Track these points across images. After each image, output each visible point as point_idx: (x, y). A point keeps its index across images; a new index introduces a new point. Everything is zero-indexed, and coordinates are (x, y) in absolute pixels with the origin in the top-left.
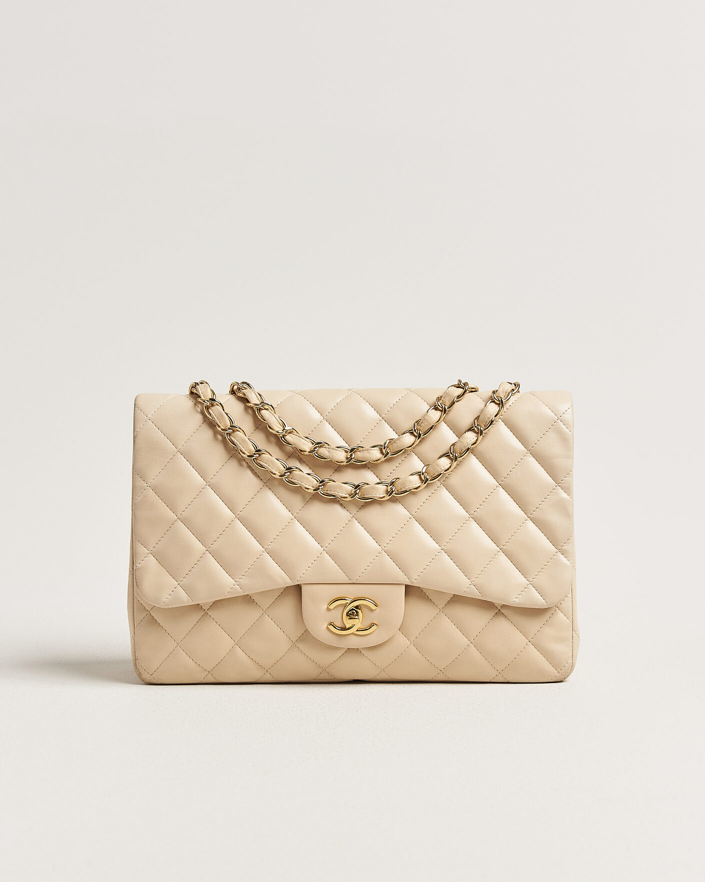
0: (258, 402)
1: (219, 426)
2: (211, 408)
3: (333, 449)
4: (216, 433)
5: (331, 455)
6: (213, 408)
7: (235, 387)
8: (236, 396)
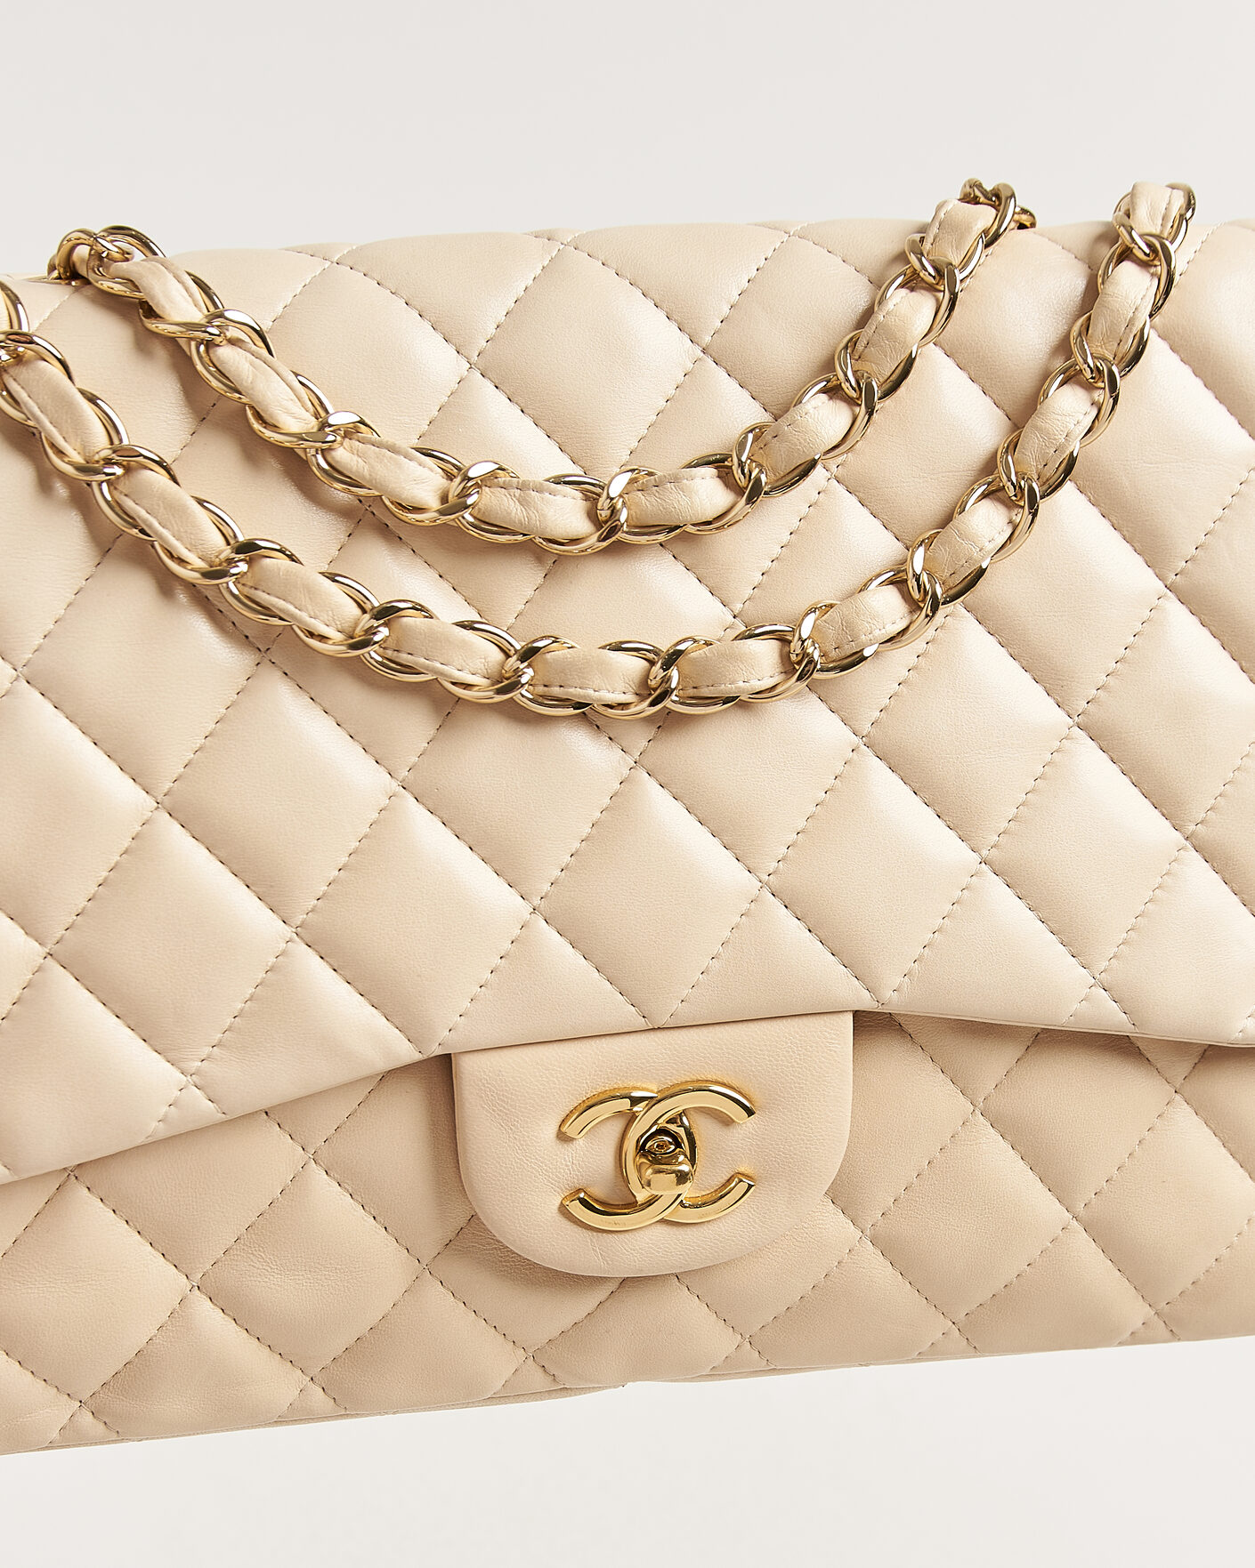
0: (198, 316)
1: (60, 453)
2: (12, 371)
3: (539, 490)
4: (45, 479)
5: (534, 516)
6: (23, 373)
7: (82, 252)
8: (88, 291)
